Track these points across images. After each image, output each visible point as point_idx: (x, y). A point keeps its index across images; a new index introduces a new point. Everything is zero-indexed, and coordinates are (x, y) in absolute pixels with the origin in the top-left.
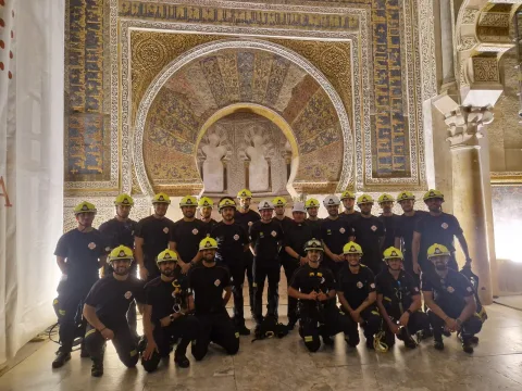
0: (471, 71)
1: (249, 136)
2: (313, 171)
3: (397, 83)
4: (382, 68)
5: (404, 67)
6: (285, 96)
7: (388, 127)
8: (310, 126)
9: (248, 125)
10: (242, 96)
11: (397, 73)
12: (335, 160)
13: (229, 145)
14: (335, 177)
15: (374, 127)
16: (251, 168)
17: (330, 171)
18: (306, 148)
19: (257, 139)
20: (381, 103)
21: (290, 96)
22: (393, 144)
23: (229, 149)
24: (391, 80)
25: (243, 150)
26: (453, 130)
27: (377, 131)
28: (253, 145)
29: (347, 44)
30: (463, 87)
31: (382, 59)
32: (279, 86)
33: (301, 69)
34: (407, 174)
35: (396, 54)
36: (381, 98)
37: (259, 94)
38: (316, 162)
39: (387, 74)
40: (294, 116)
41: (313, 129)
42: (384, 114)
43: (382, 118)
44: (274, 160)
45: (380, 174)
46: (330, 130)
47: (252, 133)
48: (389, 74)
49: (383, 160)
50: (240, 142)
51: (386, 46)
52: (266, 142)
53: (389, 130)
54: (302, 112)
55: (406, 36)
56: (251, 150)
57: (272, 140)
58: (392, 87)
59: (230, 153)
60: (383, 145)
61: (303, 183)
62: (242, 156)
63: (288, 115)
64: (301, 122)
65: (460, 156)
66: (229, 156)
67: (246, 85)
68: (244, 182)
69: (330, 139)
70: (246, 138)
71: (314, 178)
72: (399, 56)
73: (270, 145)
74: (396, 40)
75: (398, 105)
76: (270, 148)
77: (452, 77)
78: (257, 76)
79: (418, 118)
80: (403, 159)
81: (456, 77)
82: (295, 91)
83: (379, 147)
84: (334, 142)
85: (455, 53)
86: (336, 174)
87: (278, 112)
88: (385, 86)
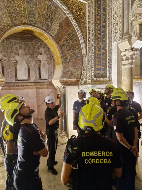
0: (138, 31)
1: (17, 49)
2: (69, 73)
3: (104, 32)
4: (99, 22)
5: (107, 24)
6: (55, 27)
7: (100, 53)
8: (68, 48)
9: (15, 44)
10: (30, 21)
11: (104, 27)
12: (79, 68)
13: (4, 54)
14: (79, 77)
15: (95, 52)
16: (18, 67)
17: (77, 73)
18: (66, 60)
19: (21, 52)
20: (98, 41)
21: (58, 28)
22: (102, 62)
23: (5, 56)
24: (102, 29)
25: (13, 57)
26: (124, 58)
27: (96, 54)
28: (19, 55)
29: (85, 4)
30: (133, 38)
31: (99, 18)
32: (52, 20)
33: (64, 12)
34: (106, 76)
35: (104, 17)
36: (98, 38)
37: (41, 22)
38: (71, 68)
39: (100, 26)
40: (60, 41)
41: (70, 49)
42: (99, 46)
43: (98, 48)
44: (31, 64)
45: (97, 76)
46: (77, 51)
47: (18, 48)
48: (101, 26)
49: (98, 69)
50: (11, 52)
51: (100, 11)
52: (26, 54)
53: (101, 55)
54: (64, 39)
55: (108, 9)
56: (17, 58)
57: (30, 53)
58: (102, 34)
59: (5, 58)
60: (98, 62)
61: (65, 79)
62: (13, 60)
63: (57, 39)
64: (64, 45)
65: (127, 70)
66: (5, 60)
67: (32, 14)
68: (14, 75)
69: (77, 56)
70: (14, 50)
71: (70, 77)
72: (105, 18)
73: (29, 56)
74: (104, 10)
75: (104, 43)
76: (29, 58)
77: (128, 33)
78: (38, 10)
79: (110, 50)
80: (105, 70)
81: (130, 33)
82: (60, 25)
83: (97, 63)
84: (79, 58)
85: (130, 22)
86: (80, 75)
87: (52, 36)
88: (99, 32)
